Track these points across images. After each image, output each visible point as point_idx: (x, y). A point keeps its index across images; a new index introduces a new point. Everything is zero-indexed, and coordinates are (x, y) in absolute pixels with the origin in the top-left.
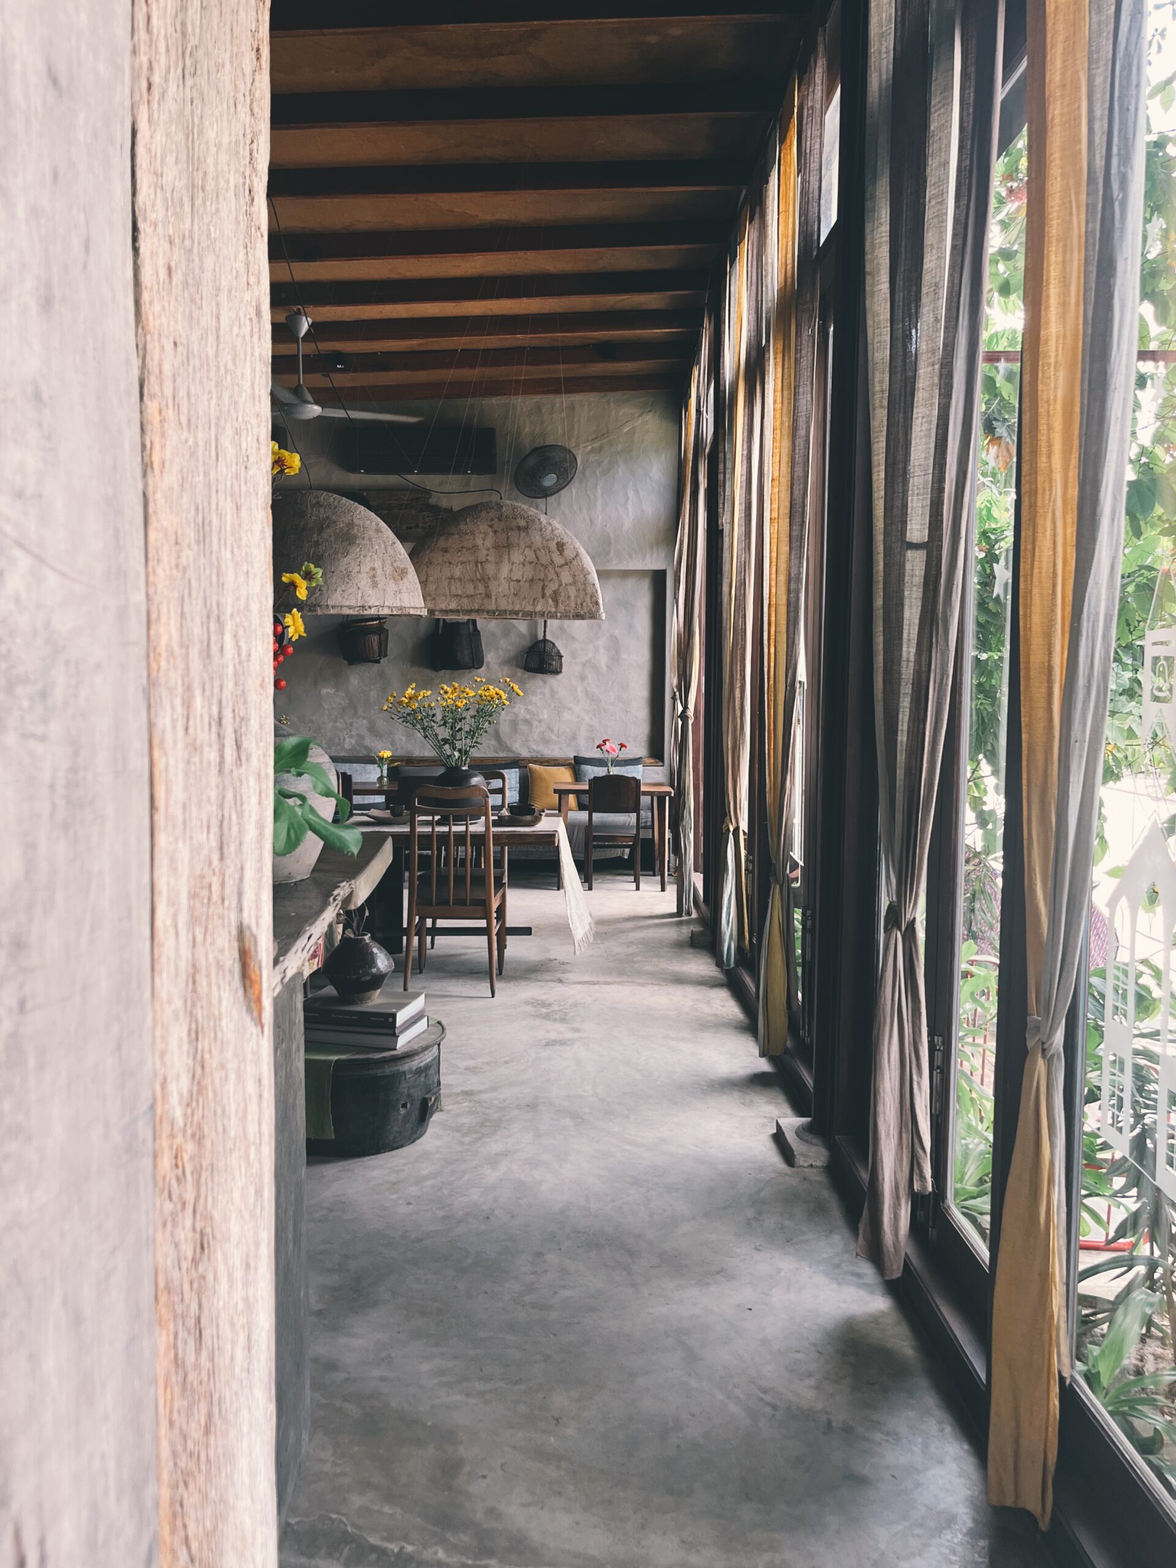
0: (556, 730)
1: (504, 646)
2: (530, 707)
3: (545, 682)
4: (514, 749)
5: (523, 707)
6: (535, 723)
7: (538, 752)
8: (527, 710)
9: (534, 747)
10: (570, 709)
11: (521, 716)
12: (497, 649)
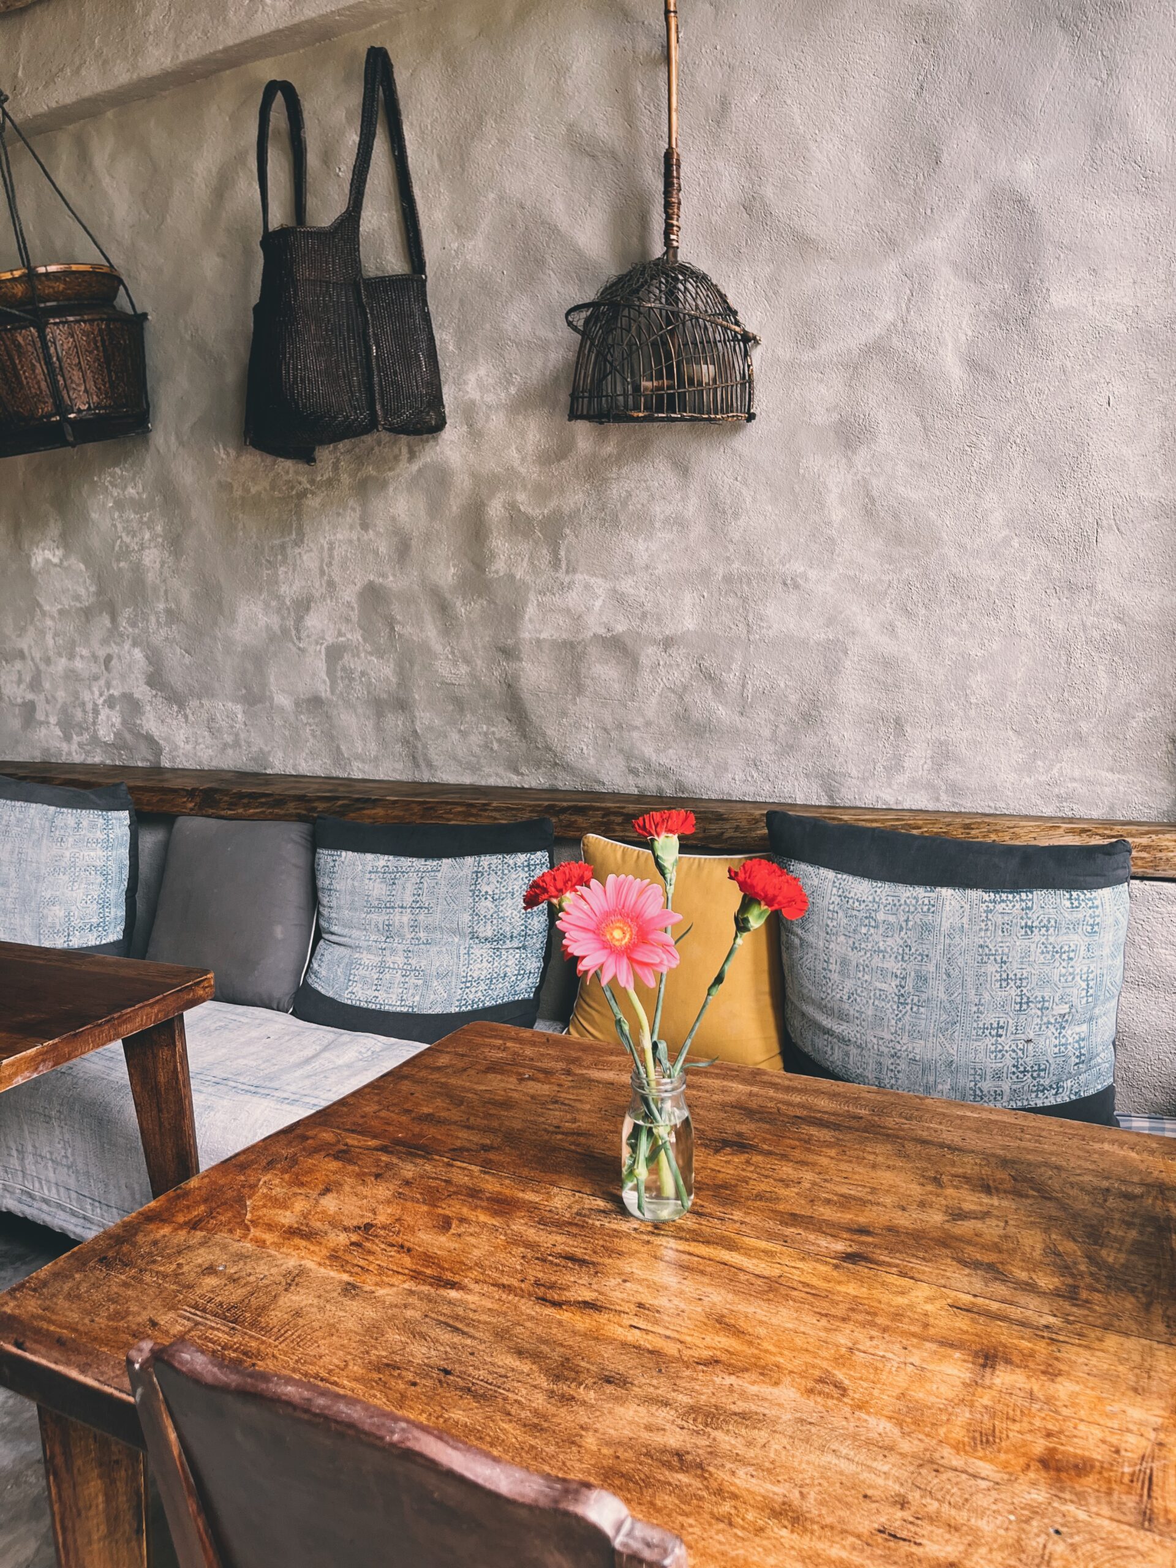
0: (731, 678)
1: (525, 329)
2: (627, 585)
3: (683, 470)
4: (571, 758)
5: (600, 586)
6: (649, 654)
7: (664, 773)
8: (618, 599)
9: (649, 751)
10: (791, 584)
11: (594, 626)
12: (498, 345)
